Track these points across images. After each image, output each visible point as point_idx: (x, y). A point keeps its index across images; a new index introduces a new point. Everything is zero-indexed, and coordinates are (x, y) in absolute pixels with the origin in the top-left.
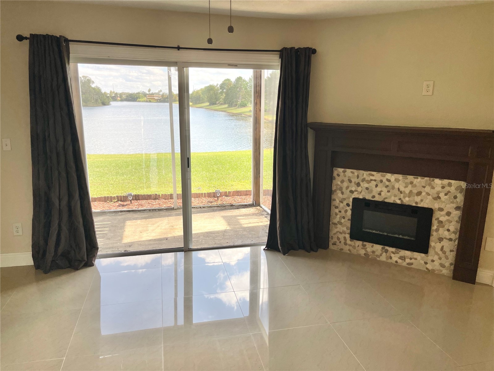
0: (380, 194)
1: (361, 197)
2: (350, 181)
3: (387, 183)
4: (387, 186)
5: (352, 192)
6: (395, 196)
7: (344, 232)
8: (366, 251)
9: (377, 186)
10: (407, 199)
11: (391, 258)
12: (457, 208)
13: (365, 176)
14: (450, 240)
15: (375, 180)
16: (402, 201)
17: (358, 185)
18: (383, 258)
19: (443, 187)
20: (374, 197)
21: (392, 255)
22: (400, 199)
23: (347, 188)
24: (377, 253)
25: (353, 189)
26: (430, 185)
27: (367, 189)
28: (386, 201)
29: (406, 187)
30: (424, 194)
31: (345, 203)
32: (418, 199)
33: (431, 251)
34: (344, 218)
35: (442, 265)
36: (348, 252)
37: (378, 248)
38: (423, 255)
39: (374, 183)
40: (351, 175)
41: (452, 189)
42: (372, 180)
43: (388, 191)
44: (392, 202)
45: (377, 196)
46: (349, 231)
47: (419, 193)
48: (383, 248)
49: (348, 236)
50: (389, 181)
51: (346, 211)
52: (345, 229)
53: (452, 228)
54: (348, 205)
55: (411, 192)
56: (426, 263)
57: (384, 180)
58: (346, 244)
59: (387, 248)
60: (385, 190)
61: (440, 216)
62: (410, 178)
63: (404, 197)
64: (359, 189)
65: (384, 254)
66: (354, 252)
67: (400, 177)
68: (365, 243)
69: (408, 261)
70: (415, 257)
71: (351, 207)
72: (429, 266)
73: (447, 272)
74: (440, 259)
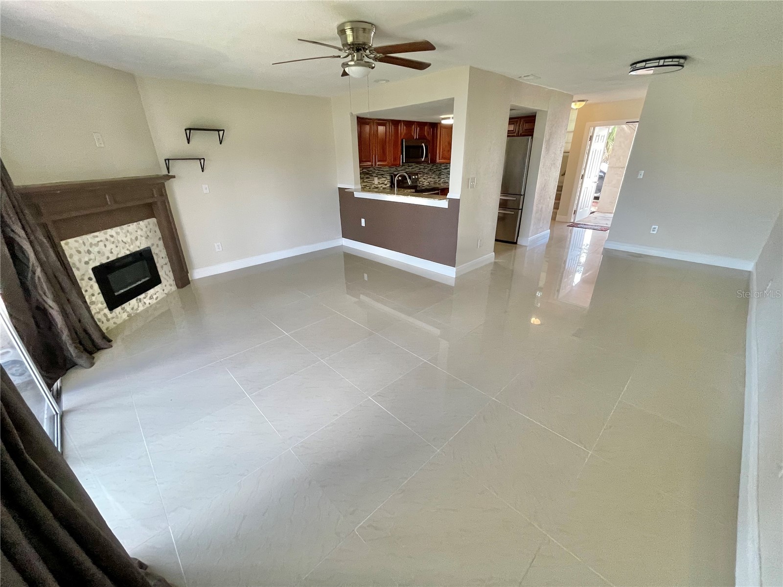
0: (112, 253)
1: (98, 264)
2: (79, 252)
3: (112, 239)
4: (113, 243)
5: (87, 263)
6: (123, 248)
7: (101, 310)
8: (128, 312)
9: (105, 246)
10: (132, 247)
11: (145, 303)
12: (160, 239)
13: (90, 240)
14: (166, 264)
15: (101, 241)
16: (129, 250)
17: (89, 252)
18: (141, 308)
19: (146, 227)
20: (108, 258)
21: (145, 300)
22: (128, 250)
23: (80, 261)
24: (135, 308)
25: (87, 259)
26: (139, 228)
27: (99, 252)
28: (120, 256)
29: (126, 236)
30: (139, 237)
31: (86, 278)
32: (138, 243)
33: (162, 279)
34: (93, 295)
35: (171, 285)
36: (115, 325)
37: (133, 302)
38: (159, 285)
39: (101, 244)
40: (76, 245)
41: (151, 226)
42: (98, 242)
43: (117, 247)
44: (123, 255)
45: (110, 255)
46: (105, 305)
47: (136, 239)
48: (137, 300)
49: (107, 311)
50: (112, 236)
51: (92, 287)
52: (100, 305)
53: (164, 256)
54: (90, 279)
55: (131, 239)
56: (163, 290)
57: (109, 238)
58: (108, 320)
59: (139, 297)
60: (113, 246)
61: (154, 251)
62: (125, 227)
63: (130, 246)
64: (92, 256)
65: (140, 303)
66: (119, 321)
67: (118, 229)
68: (123, 306)
69: (155, 297)
70: (157, 290)
71: (94, 279)
72: (166, 291)
73: (174, 288)
74: (168, 281)
